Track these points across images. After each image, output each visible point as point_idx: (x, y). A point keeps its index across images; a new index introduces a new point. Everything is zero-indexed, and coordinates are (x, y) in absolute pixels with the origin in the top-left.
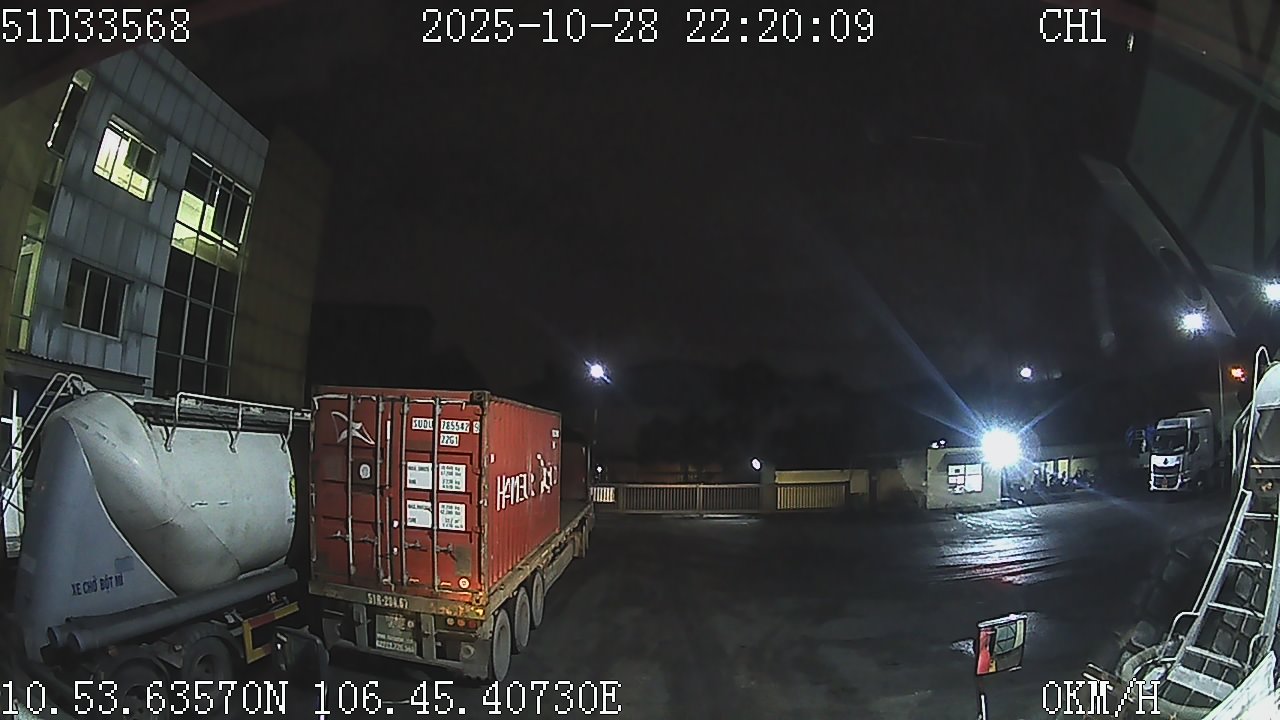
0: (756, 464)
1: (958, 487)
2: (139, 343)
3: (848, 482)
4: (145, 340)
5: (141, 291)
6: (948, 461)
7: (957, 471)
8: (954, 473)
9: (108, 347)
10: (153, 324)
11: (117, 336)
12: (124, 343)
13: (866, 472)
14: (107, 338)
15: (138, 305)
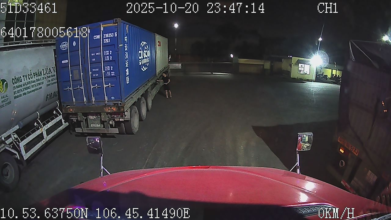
0: (232, 56)
1: (302, 72)
3: (263, 65)
6: (299, 62)
7: (302, 66)
8: (300, 66)
13: (270, 62)
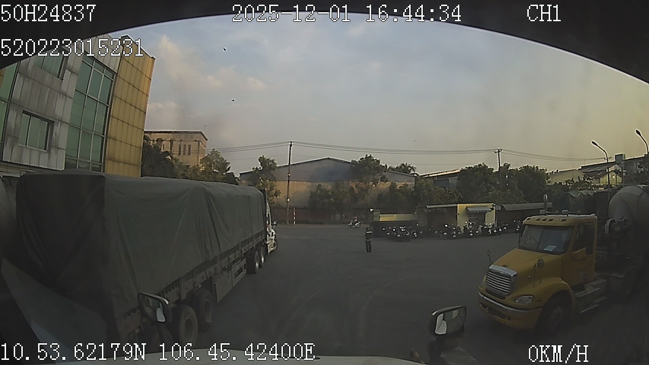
2: (56, 153)
4: (59, 151)
5: (57, 126)
9: (41, 156)
10: (63, 142)
11: (45, 149)
12: (49, 152)
14: (40, 151)
15: (56, 133)
